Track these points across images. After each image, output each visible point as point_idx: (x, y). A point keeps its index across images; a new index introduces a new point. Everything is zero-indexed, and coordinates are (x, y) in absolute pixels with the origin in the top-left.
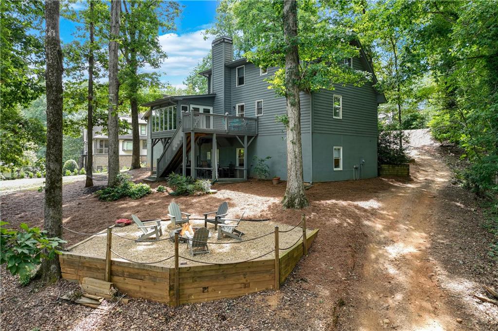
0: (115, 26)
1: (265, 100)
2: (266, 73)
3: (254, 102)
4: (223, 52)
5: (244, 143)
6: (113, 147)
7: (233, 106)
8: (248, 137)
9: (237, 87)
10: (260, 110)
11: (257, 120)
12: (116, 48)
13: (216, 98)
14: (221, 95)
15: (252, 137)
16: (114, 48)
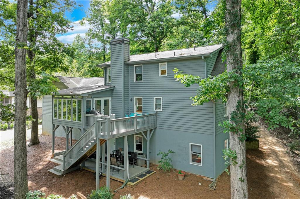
0: (22, 30)
1: (164, 98)
2: (166, 75)
3: (153, 98)
4: (123, 51)
5: (146, 136)
6: (21, 162)
7: (131, 97)
8: (150, 130)
9: (134, 82)
10: (158, 106)
11: (156, 114)
12: (24, 54)
13: (115, 90)
14: (120, 88)
15: (153, 129)
16: (21, 54)
